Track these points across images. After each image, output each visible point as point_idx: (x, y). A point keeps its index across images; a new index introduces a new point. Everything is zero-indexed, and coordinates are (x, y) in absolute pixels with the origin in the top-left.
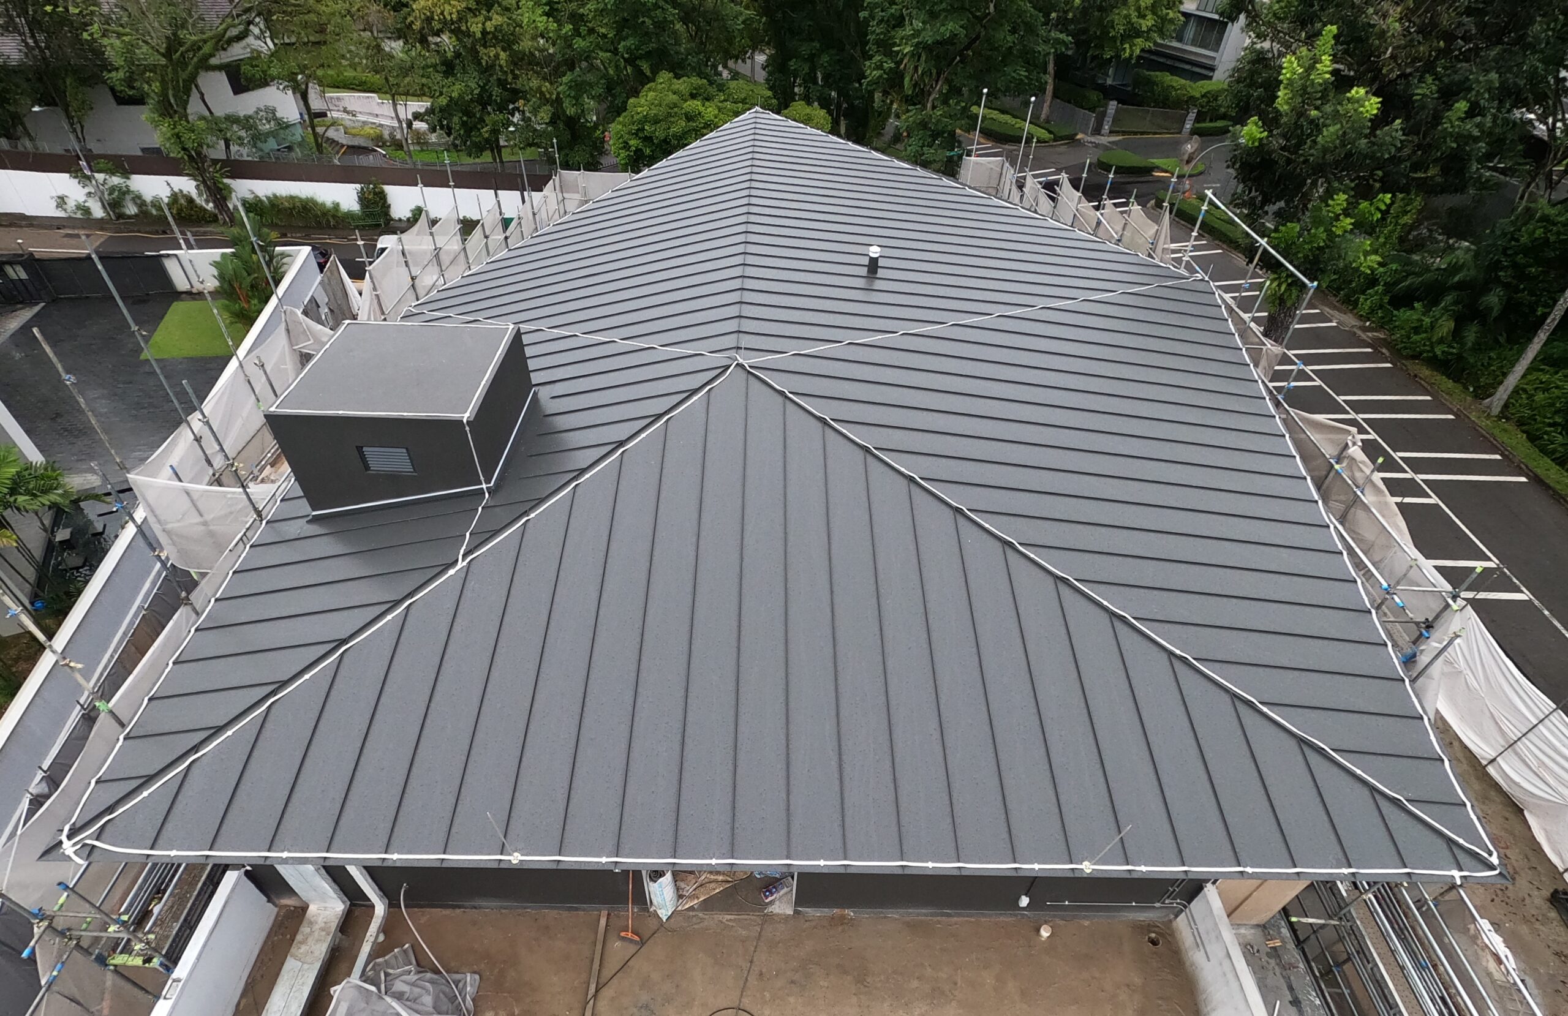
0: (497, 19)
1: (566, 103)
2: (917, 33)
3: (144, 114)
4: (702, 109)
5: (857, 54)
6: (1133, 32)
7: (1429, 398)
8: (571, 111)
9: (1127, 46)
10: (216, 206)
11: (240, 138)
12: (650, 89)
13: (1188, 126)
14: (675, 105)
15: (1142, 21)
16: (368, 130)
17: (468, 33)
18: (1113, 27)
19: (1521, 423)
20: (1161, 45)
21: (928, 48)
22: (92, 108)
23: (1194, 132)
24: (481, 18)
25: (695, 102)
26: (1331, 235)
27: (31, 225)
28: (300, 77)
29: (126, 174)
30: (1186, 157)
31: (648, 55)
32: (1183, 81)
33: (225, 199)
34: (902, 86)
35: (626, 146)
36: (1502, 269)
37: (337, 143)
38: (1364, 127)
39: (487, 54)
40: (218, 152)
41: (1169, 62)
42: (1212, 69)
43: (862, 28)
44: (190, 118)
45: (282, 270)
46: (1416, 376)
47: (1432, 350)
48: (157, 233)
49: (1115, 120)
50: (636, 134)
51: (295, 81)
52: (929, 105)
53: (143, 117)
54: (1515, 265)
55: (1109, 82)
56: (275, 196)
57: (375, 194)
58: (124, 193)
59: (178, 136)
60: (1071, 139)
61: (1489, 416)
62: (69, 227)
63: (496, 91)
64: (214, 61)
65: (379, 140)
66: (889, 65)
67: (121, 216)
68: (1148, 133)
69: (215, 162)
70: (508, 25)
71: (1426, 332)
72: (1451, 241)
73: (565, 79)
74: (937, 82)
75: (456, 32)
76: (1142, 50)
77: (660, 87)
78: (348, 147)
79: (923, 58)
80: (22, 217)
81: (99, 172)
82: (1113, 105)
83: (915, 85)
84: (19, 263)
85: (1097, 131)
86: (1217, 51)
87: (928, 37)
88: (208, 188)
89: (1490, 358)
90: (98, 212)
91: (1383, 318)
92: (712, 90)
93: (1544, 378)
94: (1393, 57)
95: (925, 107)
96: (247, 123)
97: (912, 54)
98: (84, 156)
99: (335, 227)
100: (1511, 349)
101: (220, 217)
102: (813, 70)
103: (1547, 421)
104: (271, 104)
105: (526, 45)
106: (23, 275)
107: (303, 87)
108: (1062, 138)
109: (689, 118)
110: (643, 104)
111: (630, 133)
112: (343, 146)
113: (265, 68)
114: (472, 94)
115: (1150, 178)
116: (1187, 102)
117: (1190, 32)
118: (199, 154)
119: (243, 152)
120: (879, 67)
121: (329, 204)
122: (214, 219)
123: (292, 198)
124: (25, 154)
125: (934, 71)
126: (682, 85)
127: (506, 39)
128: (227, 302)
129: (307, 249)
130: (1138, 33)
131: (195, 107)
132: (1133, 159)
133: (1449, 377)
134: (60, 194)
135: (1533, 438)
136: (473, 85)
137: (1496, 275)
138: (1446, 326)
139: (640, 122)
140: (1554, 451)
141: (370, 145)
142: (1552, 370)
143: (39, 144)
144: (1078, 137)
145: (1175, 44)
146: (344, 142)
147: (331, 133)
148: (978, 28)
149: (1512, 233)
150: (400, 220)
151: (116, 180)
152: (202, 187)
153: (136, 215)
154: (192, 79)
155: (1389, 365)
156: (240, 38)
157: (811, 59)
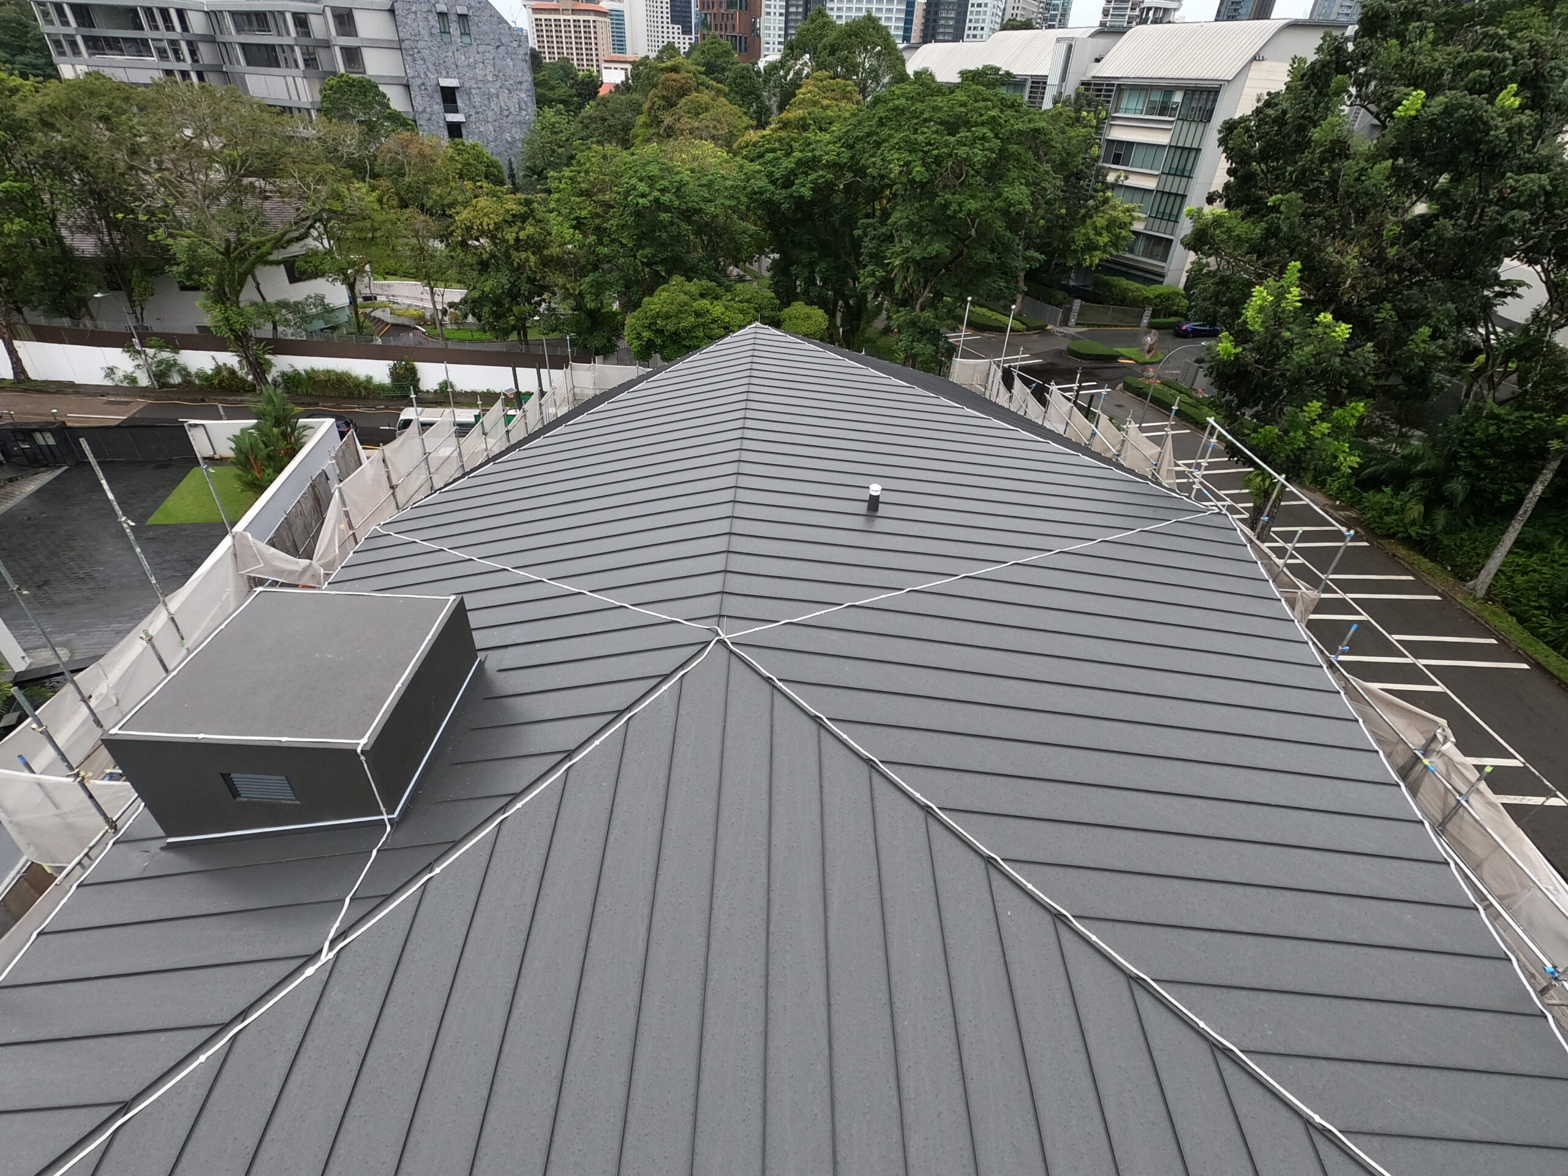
0: (530, 229)
1: (588, 298)
2: (906, 250)
3: (199, 299)
4: (709, 307)
5: (852, 262)
6: (1091, 247)
7: (1411, 578)
8: (591, 305)
9: (1087, 257)
10: (255, 378)
11: (286, 320)
12: (663, 290)
13: (1145, 321)
14: (686, 304)
15: (1099, 238)
16: (412, 311)
17: (504, 241)
18: (1074, 242)
19: (1506, 604)
20: (1117, 256)
21: (917, 263)
22: (153, 295)
23: (1151, 326)
24: (516, 229)
25: (705, 301)
26: (1310, 439)
27: (77, 393)
28: (349, 271)
29: (176, 349)
30: (1147, 347)
31: (663, 262)
32: (1138, 285)
33: (264, 372)
34: (892, 289)
35: (639, 337)
36: (1461, 459)
37: (383, 321)
38: (1337, 349)
39: (518, 257)
40: (266, 331)
41: (1124, 269)
42: (1163, 276)
43: (857, 244)
44: (242, 305)
45: (303, 440)
46: (1394, 555)
47: (1406, 531)
48: (195, 401)
49: (1081, 314)
50: (649, 327)
51: (345, 274)
52: (918, 307)
53: (197, 304)
54: (1473, 456)
55: (1072, 283)
56: (313, 370)
57: (406, 369)
58: (171, 366)
59: (227, 319)
60: (1042, 330)
61: (1475, 599)
62: (113, 395)
63: (525, 287)
64: (271, 258)
65: (421, 320)
66: (880, 273)
67: (164, 385)
68: (1110, 326)
69: (259, 340)
70: (540, 234)
71: (1396, 513)
72: (1404, 430)
73: (587, 280)
74: (925, 288)
75: (493, 238)
76: (1101, 260)
77: (672, 288)
78: (393, 325)
79: (912, 269)
80: (71, 385)
81: (151, 347)
82: (1077, 303)
83: (905, 291)
84: (49, 430)
85: (1065, 322)
86: (1165, 261)
87: (917, 253)
88: (250, 363)
89: (1462, 539)
90: (144, 381)
91: (1351, 498)
92: (720, 291)
93: (1521, 561)
94: (1353, 287)
95: (914, 308)
96: (295, 308)
97: (902, 266)
98: (138, 334)
99: (365, 398)
100: (1480, 531)
101: (258, 387)
102: (813, 272)
103: (1532, 604)
104: (321, 292)
105: (555, 250)
106: (51, 441)
107: (352, 280)
108: (1034, 329)
109: (698, 314)
110: (658, 302)
111: (643, 326)
112: (388, 324)
113: (318, 263)
114: (502, 288)
115: (1116, 365)
116: (1142, 301)
117: (1141, 245)
118: (245, 334)
119: (287, 333)
120: (873, 275)
121: (362, 378)
122: (252, 389)
123: (328, 371)
124: (85, 332)
125: (922, 280)
126: (693, 287)
127: (537, 246)
128: (240, 472)
129: (330, 422)
130: (1096, 248)
131: (248, 294)
132: (1101, 349)
133: (1425, 556)
134: (111, 365)
135: (1522, 621)
136: (504, 281)
137: (1456, 464)
138: (1416, 510)
139: (653, 317)
140: (1545, 635)
141: (412, 324)
142: (1526, 553)
143: (98, 322)
144: (1049, 327)
145: (1128, 255)
146: (389, 321)
147: (378, 314)
148: (960, 245)
149: (1466, 428)
150: (428, 392)
151: (165, 355)
152: (244, 362)
153: (179, 384)
154: (250, 271)
155: (1366, 544)
156: (299, 239)
157: (812, 264)
